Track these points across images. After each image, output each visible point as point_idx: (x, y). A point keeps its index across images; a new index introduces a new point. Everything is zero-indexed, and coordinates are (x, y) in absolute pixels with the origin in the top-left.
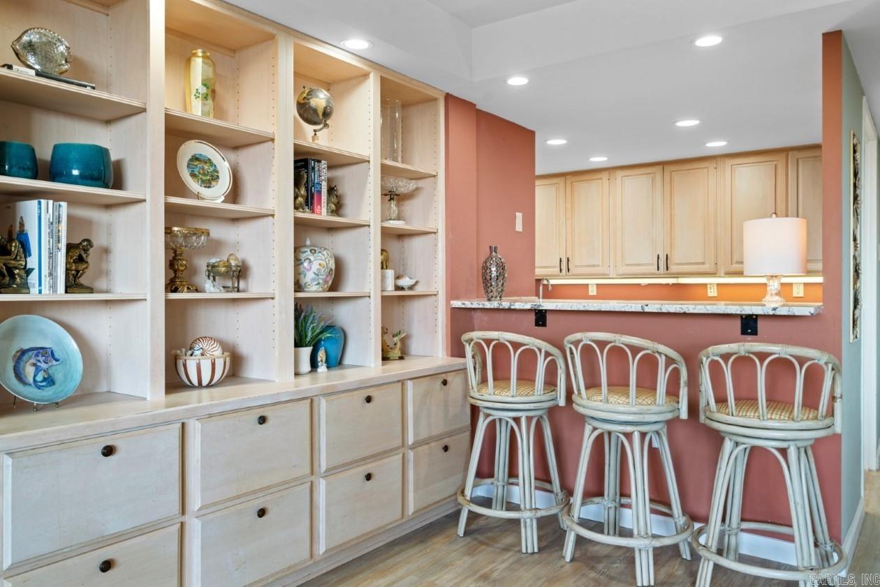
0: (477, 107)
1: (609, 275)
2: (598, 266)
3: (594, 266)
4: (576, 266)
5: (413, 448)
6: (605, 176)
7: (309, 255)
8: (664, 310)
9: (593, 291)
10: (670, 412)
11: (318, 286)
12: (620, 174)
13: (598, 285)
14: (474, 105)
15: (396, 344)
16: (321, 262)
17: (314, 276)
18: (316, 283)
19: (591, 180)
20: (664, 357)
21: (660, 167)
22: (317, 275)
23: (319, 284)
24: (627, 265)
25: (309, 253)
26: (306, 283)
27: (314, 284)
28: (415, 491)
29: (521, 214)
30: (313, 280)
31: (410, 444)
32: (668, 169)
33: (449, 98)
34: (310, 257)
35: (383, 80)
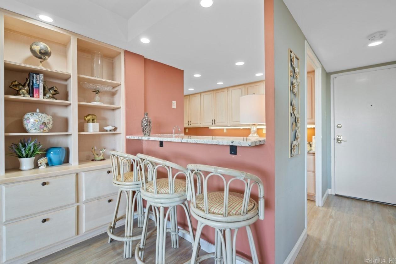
0: (144, 57)
1: (228, 125)
2: (224, 122)
3: (223, 122)
4: (218, 122)
5: (85, 203)
6: (226, 90)
7: (29, 116)
8: (189, 142)
9: (225, 131)
10: (179, 197)
11: (35, 130)
12: (231, 89)
13: (227, 129)
14: (143, 56)
15: (101, 154)
16: (36, 119)
17: (32, 125)
18: (34, 129)
19: (222, 92)
20: (170, 169)
21: (244, 86)
22: (34, 125)
23: (36, 129)
24: (234, 122)
25: (30, 115)
26: (29, 129)
27: (33, 129)
28: (86, 222)
29: (175, 102)
30: (32, 127)
31: (83, 201)
32: (247, 86)
33: (126, 52)
34: (29, 117)
35: (78, 40)
